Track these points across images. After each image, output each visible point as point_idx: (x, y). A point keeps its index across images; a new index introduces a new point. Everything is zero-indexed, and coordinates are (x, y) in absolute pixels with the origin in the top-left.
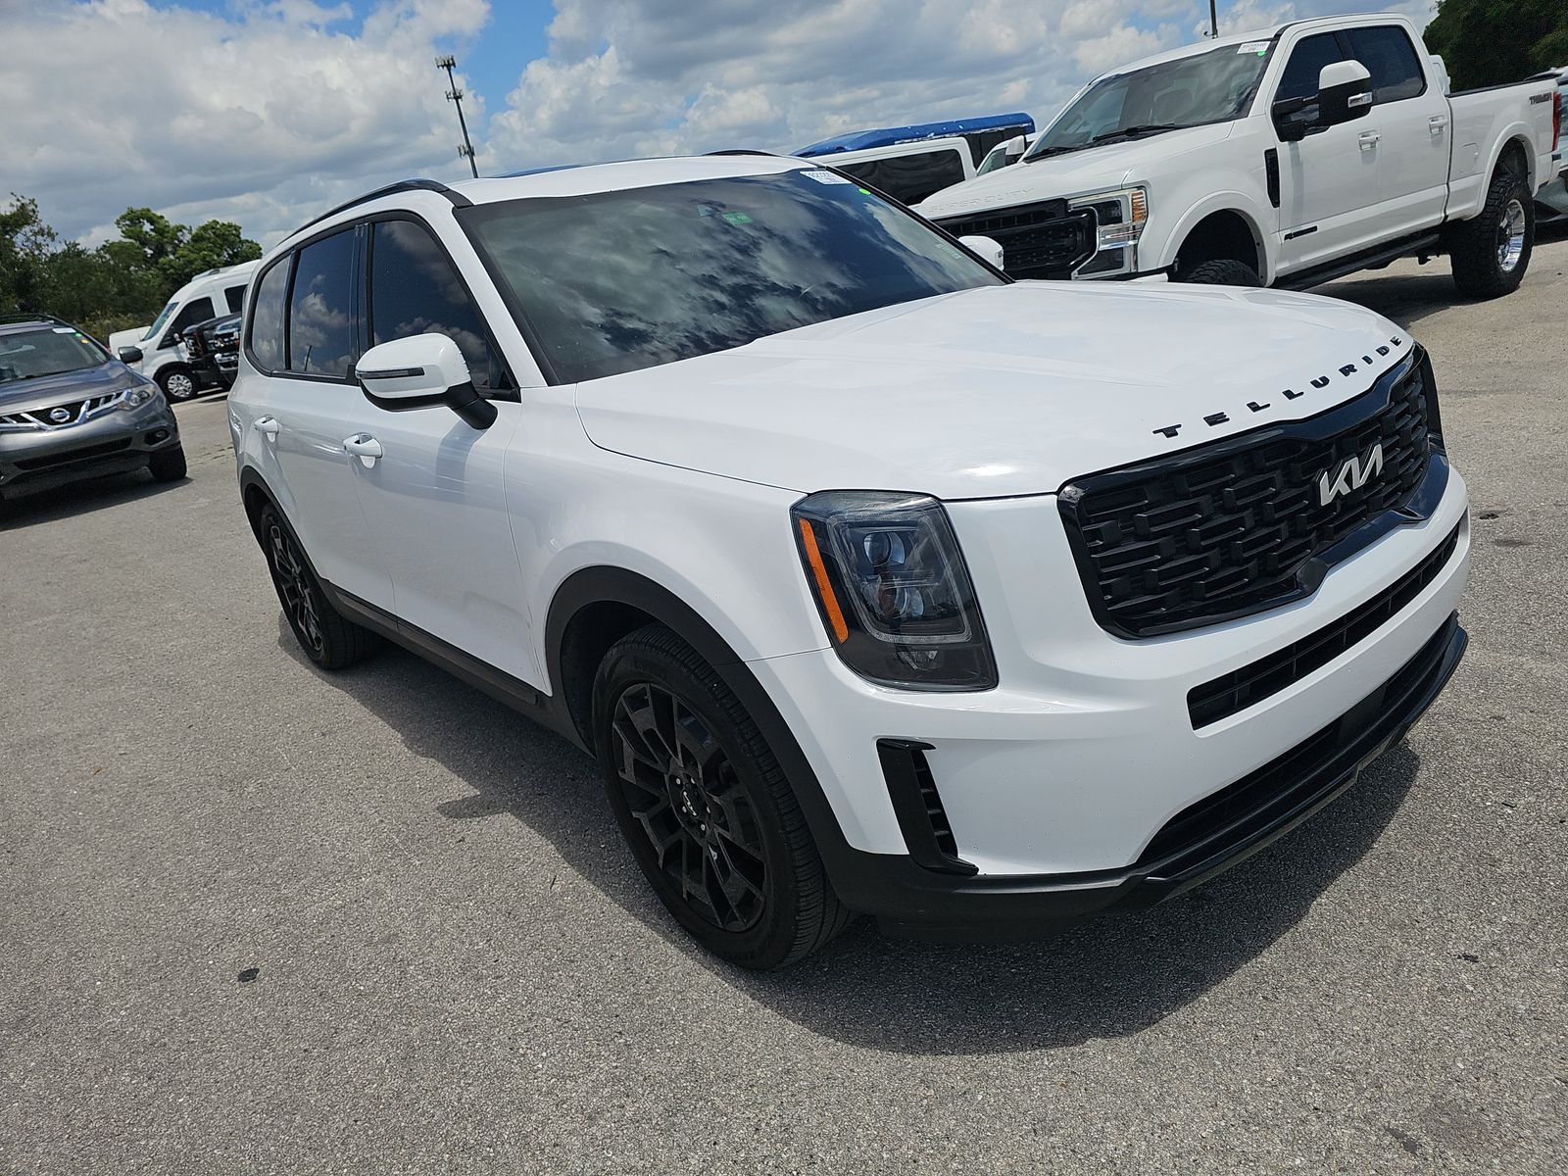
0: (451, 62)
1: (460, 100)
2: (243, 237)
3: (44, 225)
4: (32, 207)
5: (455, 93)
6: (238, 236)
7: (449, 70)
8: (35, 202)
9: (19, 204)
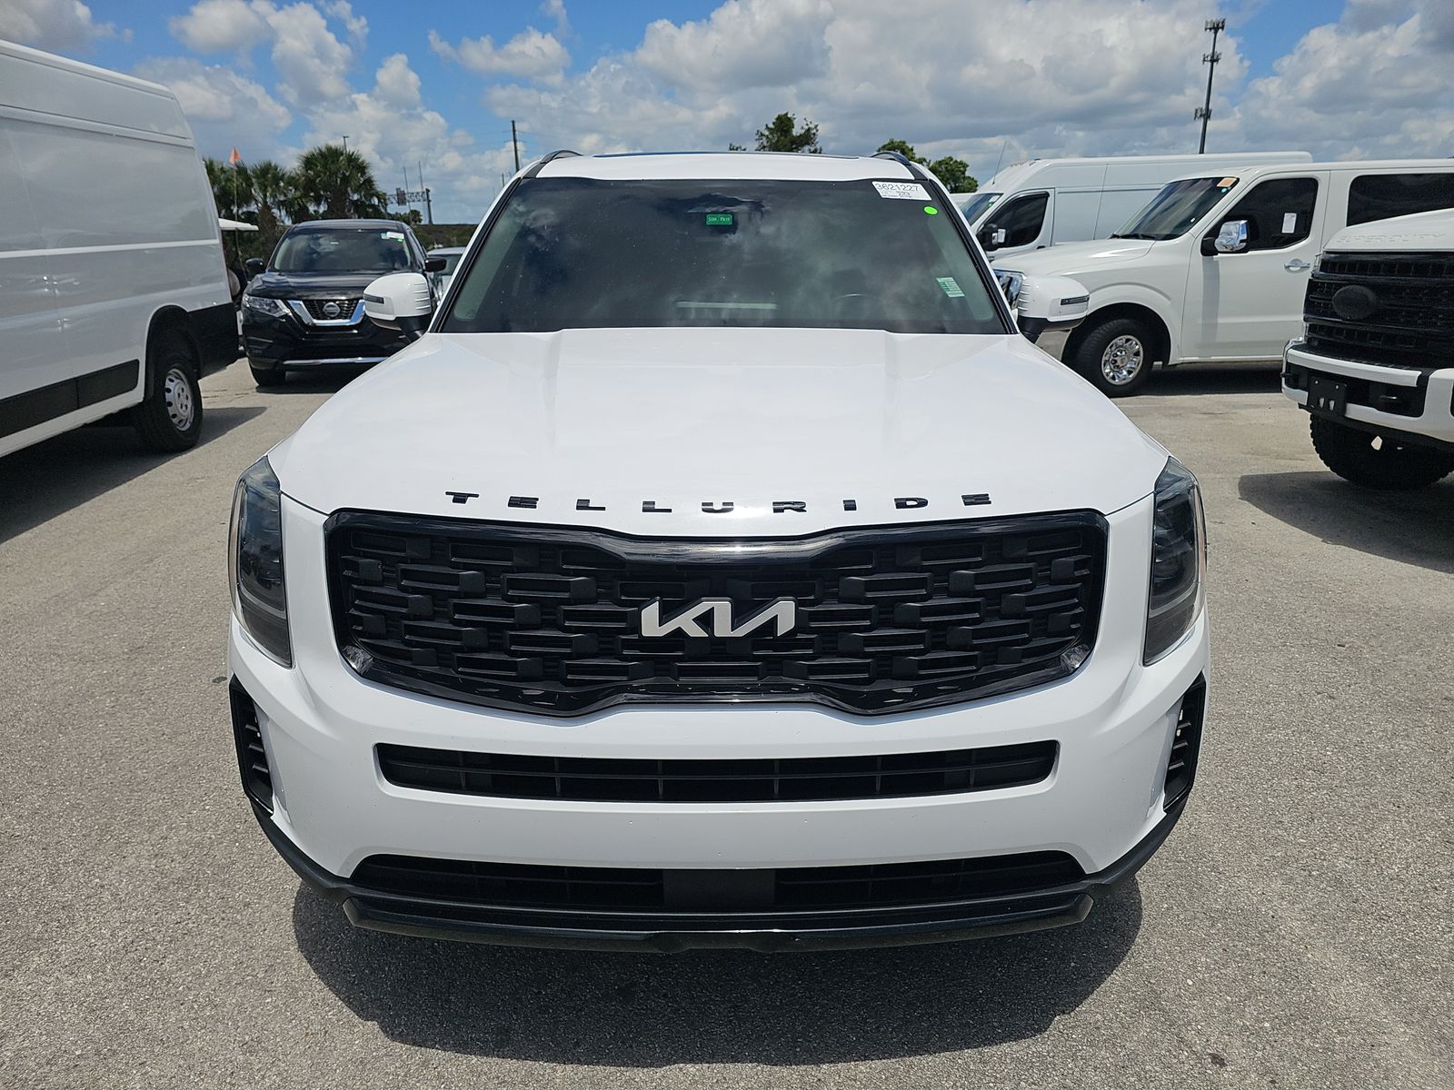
0: (1220, 25)
1: (1215, 64)
2: (967, 174)
3: (818, 146)
4: (814, 131)
5: (1213, 56)
6: (964, 173)
7: (1216, 33)
8: (818, 128)
9: (807, 127)
